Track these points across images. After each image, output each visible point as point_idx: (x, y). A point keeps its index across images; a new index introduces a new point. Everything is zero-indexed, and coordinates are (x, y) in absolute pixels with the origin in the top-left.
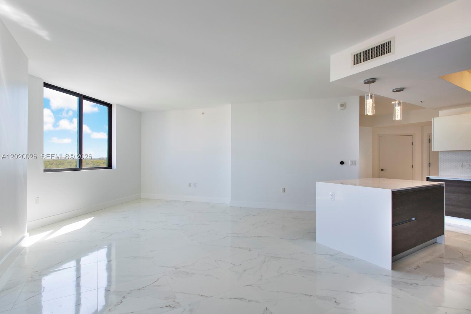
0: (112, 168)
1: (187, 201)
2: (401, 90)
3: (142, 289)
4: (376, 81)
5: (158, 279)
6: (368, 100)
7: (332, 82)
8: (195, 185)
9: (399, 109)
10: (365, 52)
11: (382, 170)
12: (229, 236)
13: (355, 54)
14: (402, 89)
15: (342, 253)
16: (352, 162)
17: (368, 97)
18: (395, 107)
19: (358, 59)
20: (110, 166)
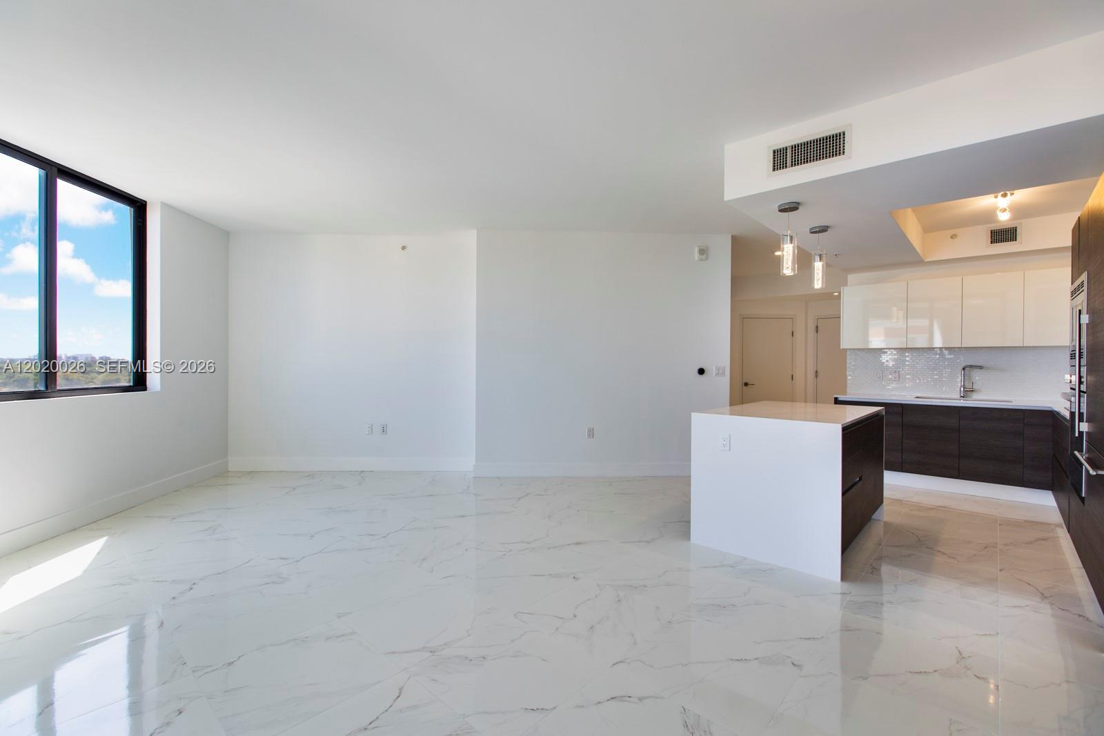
0: (145, 389)
1: (363, 472)
2: (824, 229)
3: (372, 726)
4: (800, 207)
5: (401, 690)
6: (785, 246)
7: (729, 201)
8: (384, 430)
9: (821, 268)
10: (795, 148)
11: (746, 384)
12: (511, 551)
13: (775, 148)
14: (826, 228)
15: (746, 559)
16: (718, 369)
17: (785, 240)
18: (814, 262)
19: (782, 159)
20: (140, 382)
